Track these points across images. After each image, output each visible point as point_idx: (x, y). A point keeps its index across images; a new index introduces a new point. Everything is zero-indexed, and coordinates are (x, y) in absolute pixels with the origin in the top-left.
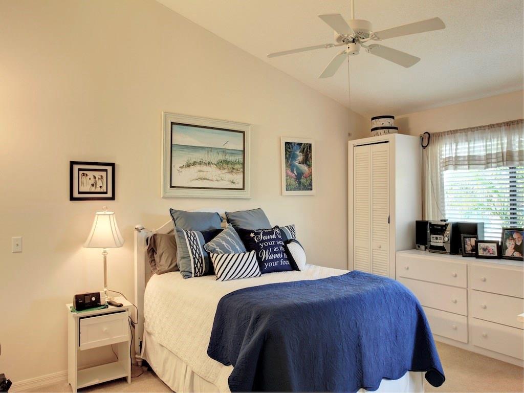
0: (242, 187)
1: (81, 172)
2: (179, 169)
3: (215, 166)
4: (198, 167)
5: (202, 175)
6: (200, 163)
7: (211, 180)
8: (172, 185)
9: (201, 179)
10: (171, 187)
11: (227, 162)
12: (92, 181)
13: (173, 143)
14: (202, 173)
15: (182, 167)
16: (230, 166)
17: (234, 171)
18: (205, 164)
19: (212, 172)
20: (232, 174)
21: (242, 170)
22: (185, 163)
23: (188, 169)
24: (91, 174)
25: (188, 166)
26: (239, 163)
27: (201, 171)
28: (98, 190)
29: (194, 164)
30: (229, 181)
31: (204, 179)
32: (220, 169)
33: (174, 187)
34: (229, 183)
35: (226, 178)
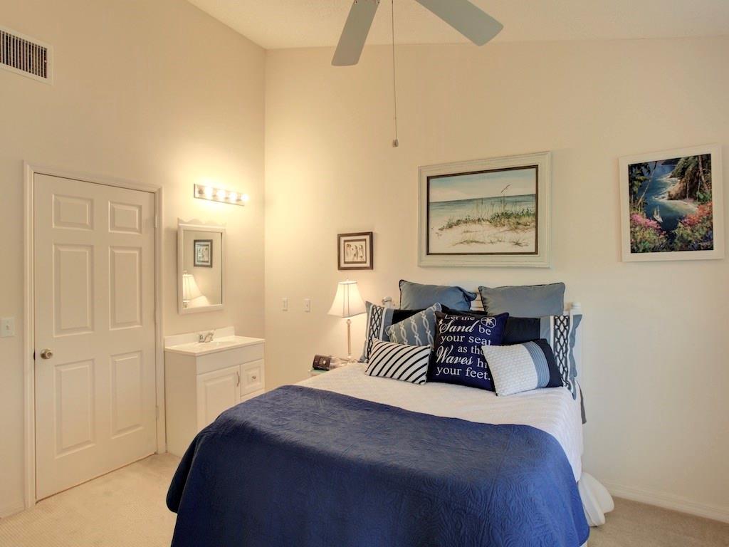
0: (534, 251)
1: (346, 243)
2: (438, 231)
3: (488, 223)
4: (463, 227)
5: (468, 236)
6: (466, 222)
7: (482, 243)
8: (430, 252)
9: (468, 242)
10: (428, 253)
11: (507, 216)
12: (354, 252)
13: (430, 201)
14: (468, 234)
15: (441, 229)
16: (513, 220)
17: (520, 227)
18: (474, 221)
19: (485, 232)
20: (517, 232)
21: (534, 224)
22: (445, 224)
23: (449, 231)
24: (353, 244)
25: (450, 226)
26: (528, 214)
27: (467, 232)
28: (359, 260)
29: (458, 222)
30: (510, 242)
31: (472, 242)
32: (496, 226)
33: (432, 254)
34: (510, 245)
35: (504, 238)
